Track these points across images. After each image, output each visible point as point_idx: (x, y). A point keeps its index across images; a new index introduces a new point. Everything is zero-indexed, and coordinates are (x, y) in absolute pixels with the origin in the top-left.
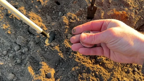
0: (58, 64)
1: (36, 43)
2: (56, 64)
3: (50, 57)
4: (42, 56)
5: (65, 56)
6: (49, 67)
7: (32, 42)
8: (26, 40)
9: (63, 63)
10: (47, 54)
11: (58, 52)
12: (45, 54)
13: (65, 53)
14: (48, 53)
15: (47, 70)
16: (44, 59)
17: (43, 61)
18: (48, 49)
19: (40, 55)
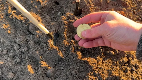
0: (57, 64)
1: (36, 42)
2: (56, 64)
3: (49, 56)
4: (42, 55)
5: (64, 55)
6: (48, 66)
7: (32, 42)
8: (26, 39)
9: (62, 63)
10: (47, 54)
11: (57, 52)
12: (44, 53)
13: (64, 53)
14: (47, 52)
15: (46, 69)
16: (43, 59)
18: (47, 48)
19: (39, 54)
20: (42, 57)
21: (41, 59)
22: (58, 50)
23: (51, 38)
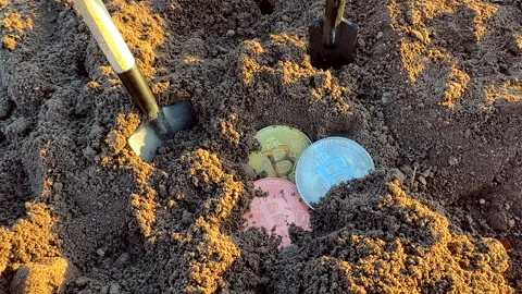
0: (108, 255)
1: (73, 112)
2: (101, 252)
3: (92, 197)
4: (59, 174)
5: (161, 222)
6: (52, 243)
9: (132, 260)
10: (84, 179)
11: (135, 188)
12: (74, 171)
13: (170, 210)
15: (31, 248)
16: (56, 197)
17: (48, 203)
18: (99, 151)
19: (49, 165)
20: (58, 186)
21: (46, 192)
22: (143, 180)
23: (141, 107)
